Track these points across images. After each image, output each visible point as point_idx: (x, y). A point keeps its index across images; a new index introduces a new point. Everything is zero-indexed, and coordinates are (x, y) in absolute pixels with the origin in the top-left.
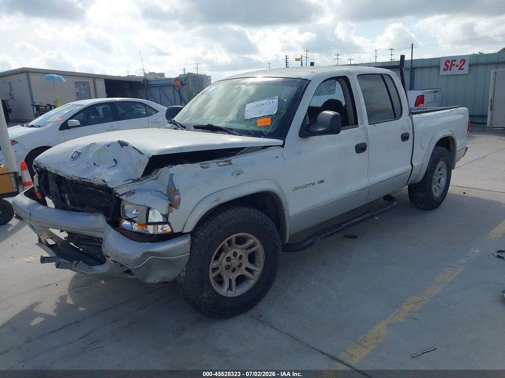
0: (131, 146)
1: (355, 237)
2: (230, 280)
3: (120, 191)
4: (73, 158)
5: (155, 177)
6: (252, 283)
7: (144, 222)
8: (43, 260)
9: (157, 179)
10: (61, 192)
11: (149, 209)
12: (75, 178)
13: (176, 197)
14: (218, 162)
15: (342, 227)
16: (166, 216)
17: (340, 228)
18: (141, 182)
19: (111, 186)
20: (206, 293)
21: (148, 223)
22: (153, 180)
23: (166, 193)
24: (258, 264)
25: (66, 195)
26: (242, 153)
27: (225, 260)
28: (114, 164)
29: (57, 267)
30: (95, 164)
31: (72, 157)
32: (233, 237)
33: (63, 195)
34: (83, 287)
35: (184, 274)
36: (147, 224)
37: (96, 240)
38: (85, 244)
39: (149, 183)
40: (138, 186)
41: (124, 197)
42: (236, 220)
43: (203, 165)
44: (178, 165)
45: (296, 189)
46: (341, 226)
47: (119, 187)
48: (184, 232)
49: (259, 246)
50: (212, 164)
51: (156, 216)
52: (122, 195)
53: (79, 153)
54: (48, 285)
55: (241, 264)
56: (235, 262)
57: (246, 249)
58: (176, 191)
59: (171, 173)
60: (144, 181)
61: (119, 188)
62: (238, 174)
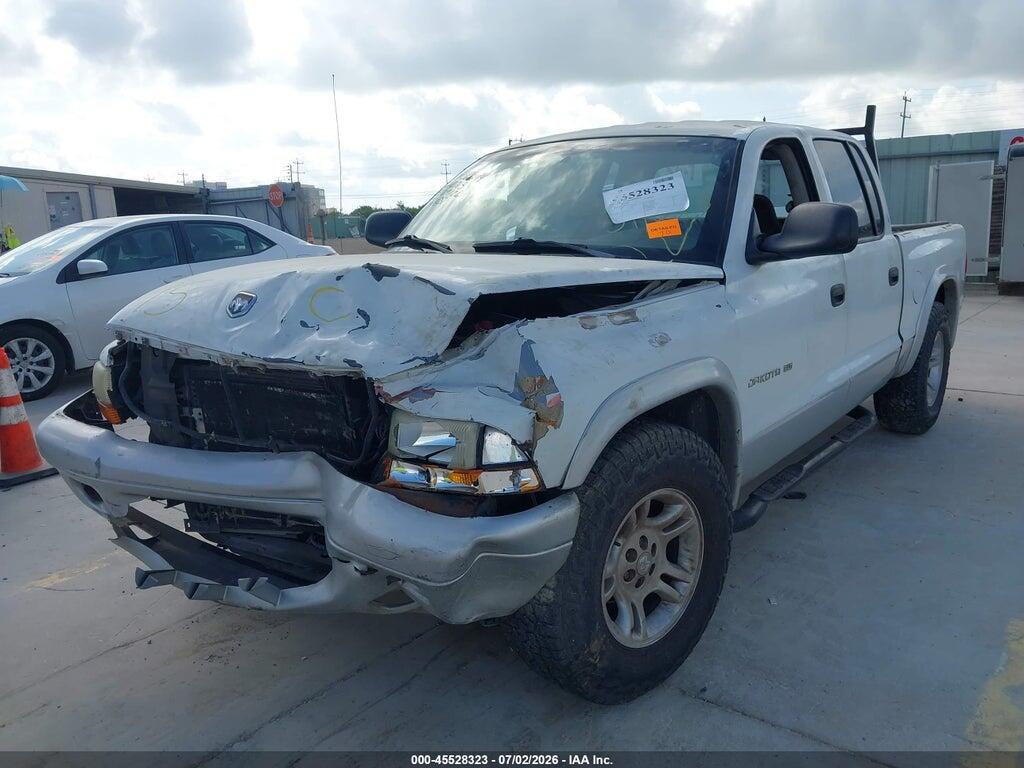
0: (407, 276)
1: (802, 496)
2: (633, 606)
3: (391, 389)
4: (235, 312)
5: (476, 350)
6: (677, 610)
7: (471, 463)
8: (143, 579)
9: (480, 355)
10: (182, 403)
11: (483, 430)
12: (249, 363)
13: (549, 398)
14: (611, 315)
15: (804, 472)
16: (527, 448)
17: (802, 475)
18: (439, 366)
19: (369, 373)
20: (596, 641)
21: (481, 467)
22: (471, 358)
23: (511, 388)
24: (686, 564)
25: (197, 412)
26: (644, 297)
27: (623, 557)
28: (362, 321)
29: (190, 597)
30: (304, 324)
31: (231, 309)
32: (647, 499)
33: (186, 410)
34: (223, 645)
35: (550, 595)
36: (478, 468)
37: (278, 522)
38: (238, 535)
39: (461, 367)
40: (433, 376)
41: (404, 404)
42: (658, 457)
43: (585, 321)
44: (537, 319)
45: (754, 382)
46: (801, 469)
47: (391, 379)
48: (565, 487)
49: (693, 522)
50: (601, 316)
51: (499, 447)
52: (400, 397)
53: (251, 300)
54: (126, 645)
55: (653, 566)
56: (644, 560)
57: (665, 530)
58: (545, 384)
59: (527, 337)
60: (447, 363)
61: (390, 381)
62: (662, 343)
